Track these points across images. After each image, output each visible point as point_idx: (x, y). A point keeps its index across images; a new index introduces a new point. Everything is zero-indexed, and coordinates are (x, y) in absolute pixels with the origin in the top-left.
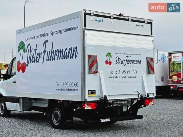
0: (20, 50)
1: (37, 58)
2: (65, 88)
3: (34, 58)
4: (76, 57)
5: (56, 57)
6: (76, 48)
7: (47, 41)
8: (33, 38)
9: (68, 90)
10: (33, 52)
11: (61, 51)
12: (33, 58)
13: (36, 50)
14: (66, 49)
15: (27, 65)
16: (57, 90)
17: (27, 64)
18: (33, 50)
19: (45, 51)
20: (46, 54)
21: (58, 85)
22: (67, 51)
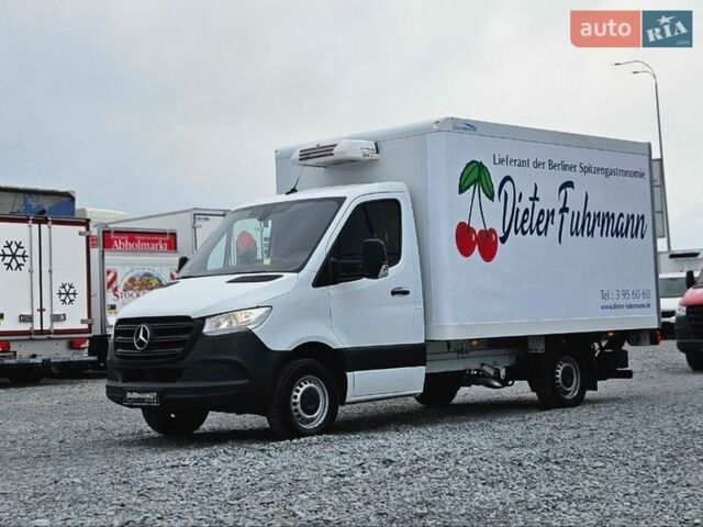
0: (468, 187)
1: (539, 222)
2: (622, 301)
3: (531, 222)
4: (642, 236)
5: (597, 230)
6: (643, 217)
7: (569, 184)
8: (522, 164)
9: (630, 306)
10: (525, 204)
11: (609, 217)
12: (524, 222)
13: (534, 199)
14: (621, 215)
15: (503, 240)
16: (602, 308)
17: (500, 234)
18: (525, 198)
19: (564, 210)
20: (568, 216)
21: (605, 296)
22: (623, 220)
